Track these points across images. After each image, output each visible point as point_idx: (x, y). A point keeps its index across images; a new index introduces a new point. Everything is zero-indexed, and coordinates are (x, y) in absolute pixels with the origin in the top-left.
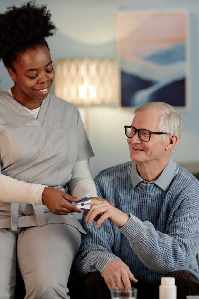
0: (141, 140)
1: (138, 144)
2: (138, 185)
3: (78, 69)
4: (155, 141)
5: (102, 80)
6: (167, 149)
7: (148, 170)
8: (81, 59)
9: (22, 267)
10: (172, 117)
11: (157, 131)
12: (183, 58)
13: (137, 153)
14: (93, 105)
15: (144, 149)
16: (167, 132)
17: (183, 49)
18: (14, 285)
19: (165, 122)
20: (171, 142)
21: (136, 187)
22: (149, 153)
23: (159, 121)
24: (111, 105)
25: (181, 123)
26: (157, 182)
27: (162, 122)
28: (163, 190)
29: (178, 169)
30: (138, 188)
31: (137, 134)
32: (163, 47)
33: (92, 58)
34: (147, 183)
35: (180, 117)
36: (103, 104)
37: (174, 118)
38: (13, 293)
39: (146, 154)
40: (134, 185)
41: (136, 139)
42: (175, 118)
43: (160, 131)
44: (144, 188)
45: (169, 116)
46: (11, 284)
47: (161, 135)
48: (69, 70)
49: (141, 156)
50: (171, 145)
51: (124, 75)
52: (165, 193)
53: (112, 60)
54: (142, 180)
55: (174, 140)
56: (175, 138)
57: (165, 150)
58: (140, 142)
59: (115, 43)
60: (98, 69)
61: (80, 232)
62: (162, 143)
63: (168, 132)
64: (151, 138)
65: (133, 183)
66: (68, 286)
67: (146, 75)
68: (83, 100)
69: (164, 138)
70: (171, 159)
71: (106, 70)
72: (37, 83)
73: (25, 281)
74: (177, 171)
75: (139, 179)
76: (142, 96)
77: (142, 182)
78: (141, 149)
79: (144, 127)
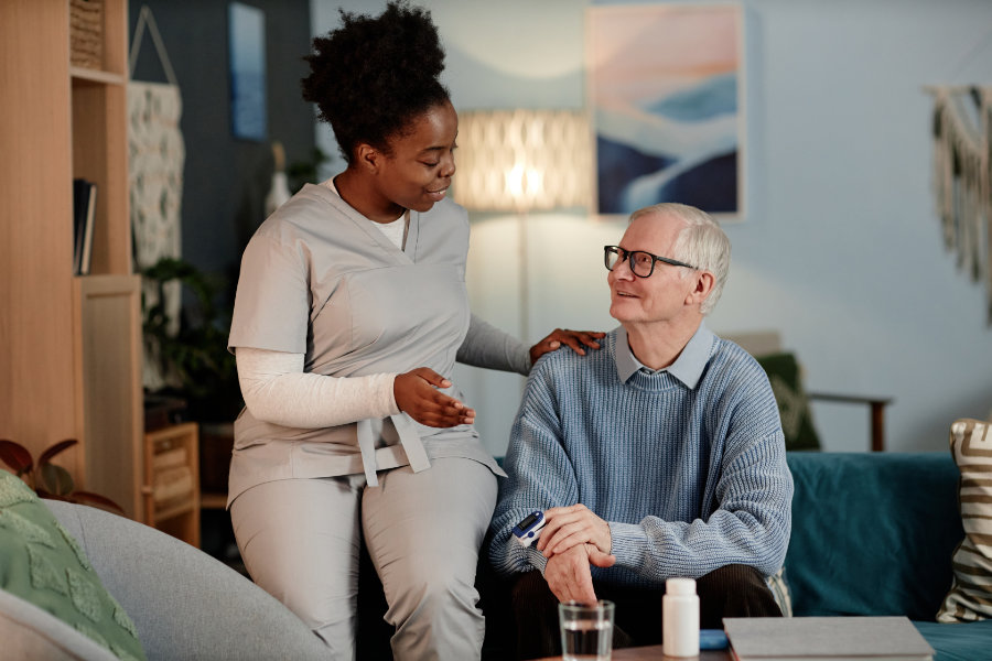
0: (635, 275)
1: (626, 283)
2: (633, 377)
3: (502, 133)
4: (664, 279)
5: (555, 156)
6: (690, 300)
7: (648, 342)
8: (510, 111)
9: (377, 554)
10: (707, 233)
11: (669, 257)
12: (732, 108)
13: (623, 301)
14: (535, 210)
15: (641, 296)
16: (691, 264)
17: (732, 86)
18: (356, 593)
19: (689, 240)
20: (700, 287)
21: (628, 382)
22: (649, 303)
23: (675, 237)
24: (576, 210)
25: (724, 251)
26: (673, 370)
27: (681, 240)
28: (688, 389)
29: (718, 343)
30: (632, 384)
31: (627, 262)
32: (688, 83)
33: (533, 109)
34: (651, 373)
35: (725, 240)
36: (557, 208)
37: (710, 236)
38: (355, 610)
39: (642, 305)
40: (624, 377)
41: (623, 271)
42: (713, 238)
43: (677, 259)
44: (645, 382)
45: (699, 232)
46: (351, 591)
47: (678, 267)
48: (483, 134)
49: (633, 310)
50: (698, 293)
51: (603, 145)
52: (691, 394)
53: (576, 113)
54: (642, 366)
55: (706, 283)
56: (708, 280)
57: (685, 303)
58: (630, 279)
59: (583, 74)
60: (546, 132)
61: (495, 475)
62: (679, 287)
63: (693, 263)
64: (655, 271)
65: (620, 373)
66: (477, 586)
67: (650, 144)
68: (514, 201)
69: (683, 277)
70: (703, 322)
71: (564, 134)
72: (439, 176)
73: (384, 583)
74: (716, 346)
75: (634, 364)
76: (644, 189)
77: (642, 370)
78: (633, 293)
79: (644, 246)
